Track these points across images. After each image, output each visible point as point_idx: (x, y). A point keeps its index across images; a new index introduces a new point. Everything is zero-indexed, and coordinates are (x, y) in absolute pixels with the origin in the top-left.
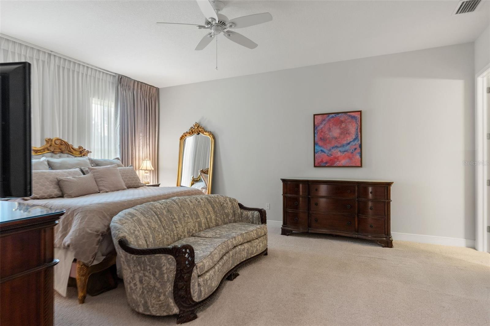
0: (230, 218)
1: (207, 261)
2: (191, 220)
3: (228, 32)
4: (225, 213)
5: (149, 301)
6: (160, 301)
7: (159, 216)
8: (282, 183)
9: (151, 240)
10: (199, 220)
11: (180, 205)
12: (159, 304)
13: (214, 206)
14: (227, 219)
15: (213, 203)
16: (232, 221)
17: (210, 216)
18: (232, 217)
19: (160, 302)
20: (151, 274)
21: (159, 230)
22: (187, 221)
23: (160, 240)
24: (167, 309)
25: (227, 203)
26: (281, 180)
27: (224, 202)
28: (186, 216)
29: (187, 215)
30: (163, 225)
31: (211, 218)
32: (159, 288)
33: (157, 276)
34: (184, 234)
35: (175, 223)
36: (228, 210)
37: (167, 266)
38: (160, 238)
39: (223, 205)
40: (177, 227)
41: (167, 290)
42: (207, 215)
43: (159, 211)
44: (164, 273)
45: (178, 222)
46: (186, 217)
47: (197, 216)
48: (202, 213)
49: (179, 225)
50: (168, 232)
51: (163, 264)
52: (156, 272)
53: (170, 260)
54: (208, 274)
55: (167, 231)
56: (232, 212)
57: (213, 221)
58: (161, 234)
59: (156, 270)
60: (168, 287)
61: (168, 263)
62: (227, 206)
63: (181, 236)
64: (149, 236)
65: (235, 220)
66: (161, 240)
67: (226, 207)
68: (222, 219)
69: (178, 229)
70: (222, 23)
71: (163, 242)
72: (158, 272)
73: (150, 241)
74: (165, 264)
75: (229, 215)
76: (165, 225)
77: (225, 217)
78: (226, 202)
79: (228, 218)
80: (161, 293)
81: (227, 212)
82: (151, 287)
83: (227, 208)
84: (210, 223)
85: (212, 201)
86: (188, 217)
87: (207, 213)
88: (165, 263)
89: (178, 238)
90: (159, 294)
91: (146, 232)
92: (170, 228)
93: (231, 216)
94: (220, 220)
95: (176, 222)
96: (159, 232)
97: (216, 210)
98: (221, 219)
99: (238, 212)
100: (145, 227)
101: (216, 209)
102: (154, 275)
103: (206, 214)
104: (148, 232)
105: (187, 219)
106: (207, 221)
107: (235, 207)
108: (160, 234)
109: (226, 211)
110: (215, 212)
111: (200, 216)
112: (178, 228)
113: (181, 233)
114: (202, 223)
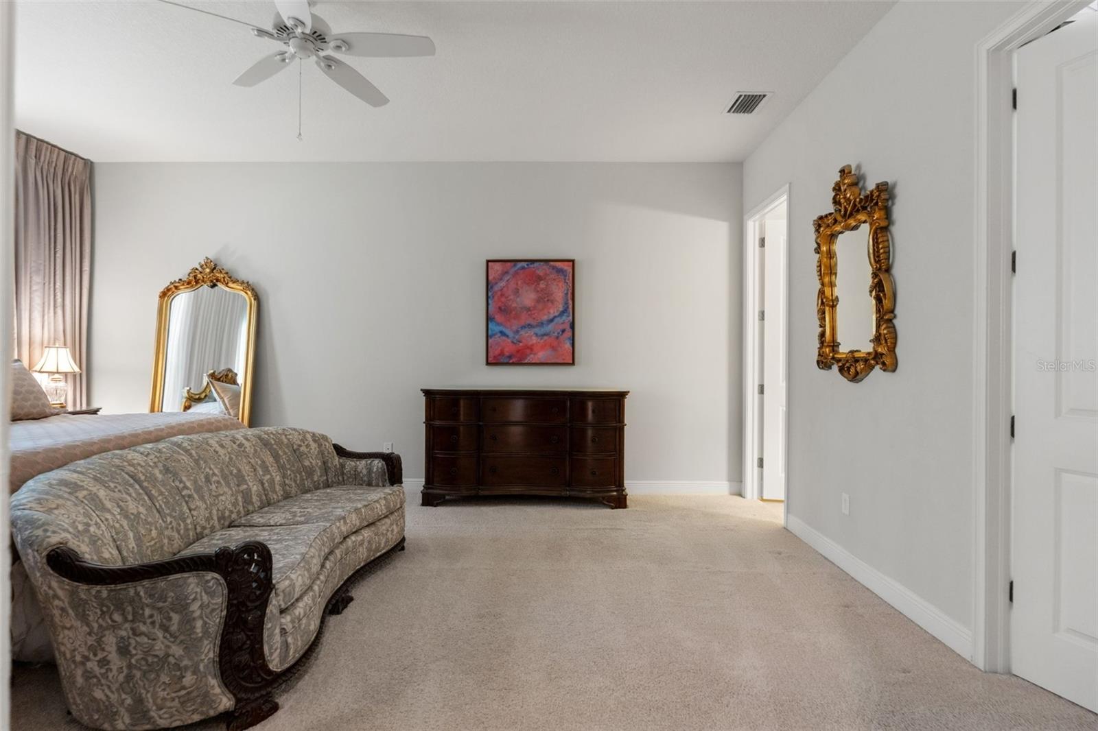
0: (316, 479)
1: (300, 575)
2: (226, 489)
3: (327, 58)
4: (304, 467)
5: (149, 695)
6: (184, 688)
7: (145, 484)
8: (424, 398)
9: (132, 544)
10: (245, 486)
11: (195, 455)
12: (179, 697)
13: (278, 453)
14: (309, 480)
15: (275, 446)
16: (322, 485)
17: (269, 477)
18: (321, 476)
19: (183, 692)
20: (157, 626)
21: (150, 519)
22: (216, 492)
23: (153, 543)
24: (202, 704)
25: (308, 446)
26: (421, 392)
27: (300, 443)
28: (213, 480)
29: (215, 478)
30: (158, 507)
31: (272, 481)
32: (181, 658)
33: (174, 628)
34: (211, 524)
35: (186, 499)
36: (311, 460)
37: (202, 600)
38: (153, 539)
39: (298, 449)
40: (193, 507)
41: (203, 657)
42: (264, 475)
43: (142, 472)
44: (194, 619)
45: (196, 496)
46: (214, 482)
47: (241, 479)
48: (251, 472)
49: (198, 503)
50: (171, 523)
51: (192, 597)
52: (170, 619)
53: (211, 584)
54: (301, 604)
55: (169, 519)
56: (320, 464)
57: (278, 488)
58: (156, 529)
59: (172, 614)
60: (206, 651)
61: (205, 592)
62: (309, 452)
63: (204, 528)
64: (126, 535)
65: (328, 481)
66: (156, 543)
67: (306, 454)
68: (298, 482)
69: (195, 513)
70: (317, 34)
71: (162, 547)
72: (176, 618)
73: (129, 549)
74: (198, 596)
75: (314, 471)
76: (163, 506)
77: (305, 478)
78: (306, 443)
79: (312, 480)
80: (186, 668)
81: (309, 464)
82: (156, 660)
83: (309, 455)
84: (270, 493)
85: (273, 442)
86: (218, 482)
87: (262, 471)
88: (196, 593)
89: (197, 534)
90: (178, 673)
91: (117, 525)
92: (176, 512)
93: (319, 474)
94: (293, 485)
95: (190, 496)
96: (148, 523)
97: (282, 463)
98: (295, 481)
99: (334, 464)
100: (114, 515)
101: (283, 460)
102: (165, 629)
103: (261, 473)
104: (121, 525)
105: (217, 487)
106: (264, 489)
107: (326, 453)
108: (153, 528)
109: (307, 463)
110: (281, 468)
111: (247, 478)
112: (194, 510)
113: (203, 523)
114: (251, 495)
